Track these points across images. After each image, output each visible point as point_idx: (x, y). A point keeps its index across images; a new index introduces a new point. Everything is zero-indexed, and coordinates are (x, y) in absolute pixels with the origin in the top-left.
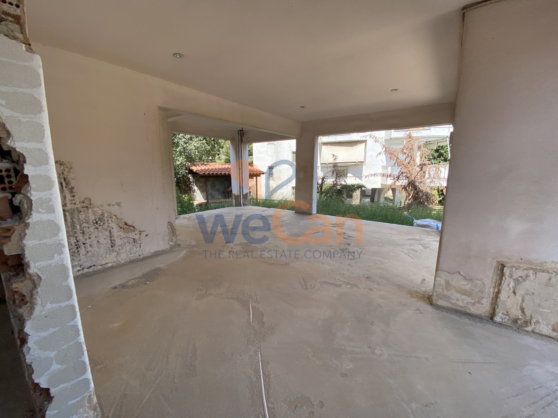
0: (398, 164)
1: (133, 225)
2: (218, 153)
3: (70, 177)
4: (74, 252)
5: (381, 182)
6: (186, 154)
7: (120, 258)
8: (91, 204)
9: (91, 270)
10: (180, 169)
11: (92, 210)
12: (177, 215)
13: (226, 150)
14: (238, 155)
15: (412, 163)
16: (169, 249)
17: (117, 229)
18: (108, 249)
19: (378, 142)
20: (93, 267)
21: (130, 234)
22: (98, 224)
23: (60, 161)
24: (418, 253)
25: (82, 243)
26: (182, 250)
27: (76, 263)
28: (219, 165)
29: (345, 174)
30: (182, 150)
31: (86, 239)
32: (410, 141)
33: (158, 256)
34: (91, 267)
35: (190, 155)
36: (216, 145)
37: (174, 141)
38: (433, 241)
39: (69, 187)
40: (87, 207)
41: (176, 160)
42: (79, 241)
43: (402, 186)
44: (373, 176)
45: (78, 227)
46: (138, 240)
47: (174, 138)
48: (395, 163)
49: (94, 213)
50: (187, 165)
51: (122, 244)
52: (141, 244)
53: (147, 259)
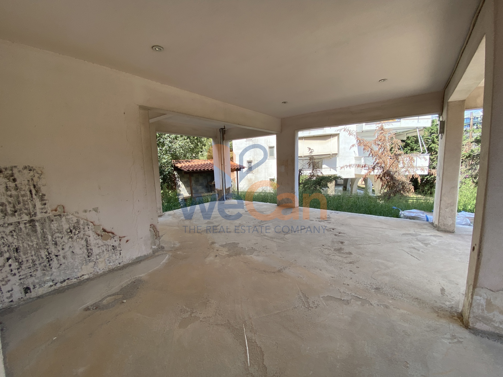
0: (372, 155)
1: (113, 231)
2: (201, 150)
3: (40, 184)
4: (45, 266)
5: (355, 172)
6: (171, 152)
7: (98, 268)
8: (64, 212)
9: (65, 284)
10: (166, 166)
11: (66, 218)
12: (162, 212)
13: (208, 148)
14: (220, 152)
15: (386, 153)
16: (152, 253)
17: (95, 236)
18: (84, 259)
19: (352, 135)
20: (67, 281)
21: (109, 240)
22: (73, 233)
23: (29, 166)
24: (420, 252)
25: (55, 255)
26: (165, 254)
27: (48, 278)
28: (202, 161)
29: (320, 166)
30: (168, 149)
31: (59, 251)
32: (382, 133)
33: (140, 263)
34: (65, 281)
35: (175, 153)
36: (199, 143)
37: (160, 141)
38: (431, 235)
39: (39, 194)
40: (60, 215)
41: (163, 158)
42: (51, 254)
43: (376, 175)
44: (348, 167)
45: (50, 237)
46: (117, 247)
47: (160, 138)
48: (370, 154)
49: (68, 221)
50: (172, 162)
51: (100, 253)
52: (121, 250)
53: (127, 267)
